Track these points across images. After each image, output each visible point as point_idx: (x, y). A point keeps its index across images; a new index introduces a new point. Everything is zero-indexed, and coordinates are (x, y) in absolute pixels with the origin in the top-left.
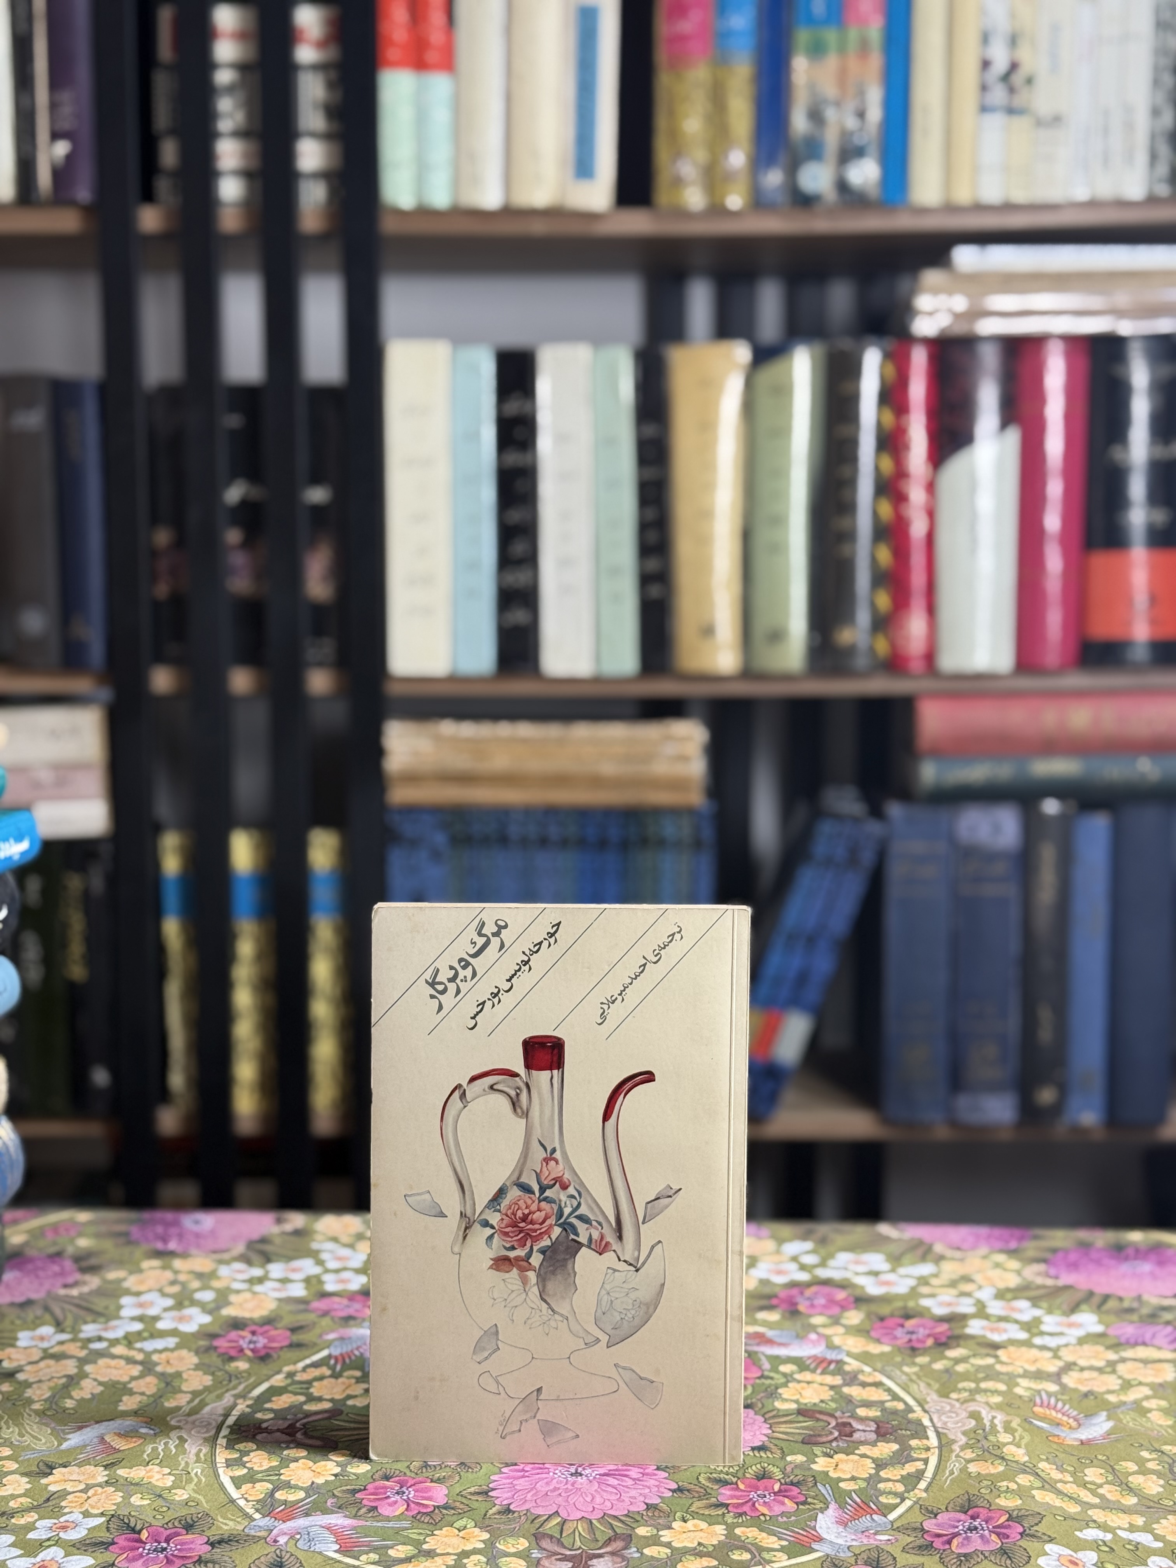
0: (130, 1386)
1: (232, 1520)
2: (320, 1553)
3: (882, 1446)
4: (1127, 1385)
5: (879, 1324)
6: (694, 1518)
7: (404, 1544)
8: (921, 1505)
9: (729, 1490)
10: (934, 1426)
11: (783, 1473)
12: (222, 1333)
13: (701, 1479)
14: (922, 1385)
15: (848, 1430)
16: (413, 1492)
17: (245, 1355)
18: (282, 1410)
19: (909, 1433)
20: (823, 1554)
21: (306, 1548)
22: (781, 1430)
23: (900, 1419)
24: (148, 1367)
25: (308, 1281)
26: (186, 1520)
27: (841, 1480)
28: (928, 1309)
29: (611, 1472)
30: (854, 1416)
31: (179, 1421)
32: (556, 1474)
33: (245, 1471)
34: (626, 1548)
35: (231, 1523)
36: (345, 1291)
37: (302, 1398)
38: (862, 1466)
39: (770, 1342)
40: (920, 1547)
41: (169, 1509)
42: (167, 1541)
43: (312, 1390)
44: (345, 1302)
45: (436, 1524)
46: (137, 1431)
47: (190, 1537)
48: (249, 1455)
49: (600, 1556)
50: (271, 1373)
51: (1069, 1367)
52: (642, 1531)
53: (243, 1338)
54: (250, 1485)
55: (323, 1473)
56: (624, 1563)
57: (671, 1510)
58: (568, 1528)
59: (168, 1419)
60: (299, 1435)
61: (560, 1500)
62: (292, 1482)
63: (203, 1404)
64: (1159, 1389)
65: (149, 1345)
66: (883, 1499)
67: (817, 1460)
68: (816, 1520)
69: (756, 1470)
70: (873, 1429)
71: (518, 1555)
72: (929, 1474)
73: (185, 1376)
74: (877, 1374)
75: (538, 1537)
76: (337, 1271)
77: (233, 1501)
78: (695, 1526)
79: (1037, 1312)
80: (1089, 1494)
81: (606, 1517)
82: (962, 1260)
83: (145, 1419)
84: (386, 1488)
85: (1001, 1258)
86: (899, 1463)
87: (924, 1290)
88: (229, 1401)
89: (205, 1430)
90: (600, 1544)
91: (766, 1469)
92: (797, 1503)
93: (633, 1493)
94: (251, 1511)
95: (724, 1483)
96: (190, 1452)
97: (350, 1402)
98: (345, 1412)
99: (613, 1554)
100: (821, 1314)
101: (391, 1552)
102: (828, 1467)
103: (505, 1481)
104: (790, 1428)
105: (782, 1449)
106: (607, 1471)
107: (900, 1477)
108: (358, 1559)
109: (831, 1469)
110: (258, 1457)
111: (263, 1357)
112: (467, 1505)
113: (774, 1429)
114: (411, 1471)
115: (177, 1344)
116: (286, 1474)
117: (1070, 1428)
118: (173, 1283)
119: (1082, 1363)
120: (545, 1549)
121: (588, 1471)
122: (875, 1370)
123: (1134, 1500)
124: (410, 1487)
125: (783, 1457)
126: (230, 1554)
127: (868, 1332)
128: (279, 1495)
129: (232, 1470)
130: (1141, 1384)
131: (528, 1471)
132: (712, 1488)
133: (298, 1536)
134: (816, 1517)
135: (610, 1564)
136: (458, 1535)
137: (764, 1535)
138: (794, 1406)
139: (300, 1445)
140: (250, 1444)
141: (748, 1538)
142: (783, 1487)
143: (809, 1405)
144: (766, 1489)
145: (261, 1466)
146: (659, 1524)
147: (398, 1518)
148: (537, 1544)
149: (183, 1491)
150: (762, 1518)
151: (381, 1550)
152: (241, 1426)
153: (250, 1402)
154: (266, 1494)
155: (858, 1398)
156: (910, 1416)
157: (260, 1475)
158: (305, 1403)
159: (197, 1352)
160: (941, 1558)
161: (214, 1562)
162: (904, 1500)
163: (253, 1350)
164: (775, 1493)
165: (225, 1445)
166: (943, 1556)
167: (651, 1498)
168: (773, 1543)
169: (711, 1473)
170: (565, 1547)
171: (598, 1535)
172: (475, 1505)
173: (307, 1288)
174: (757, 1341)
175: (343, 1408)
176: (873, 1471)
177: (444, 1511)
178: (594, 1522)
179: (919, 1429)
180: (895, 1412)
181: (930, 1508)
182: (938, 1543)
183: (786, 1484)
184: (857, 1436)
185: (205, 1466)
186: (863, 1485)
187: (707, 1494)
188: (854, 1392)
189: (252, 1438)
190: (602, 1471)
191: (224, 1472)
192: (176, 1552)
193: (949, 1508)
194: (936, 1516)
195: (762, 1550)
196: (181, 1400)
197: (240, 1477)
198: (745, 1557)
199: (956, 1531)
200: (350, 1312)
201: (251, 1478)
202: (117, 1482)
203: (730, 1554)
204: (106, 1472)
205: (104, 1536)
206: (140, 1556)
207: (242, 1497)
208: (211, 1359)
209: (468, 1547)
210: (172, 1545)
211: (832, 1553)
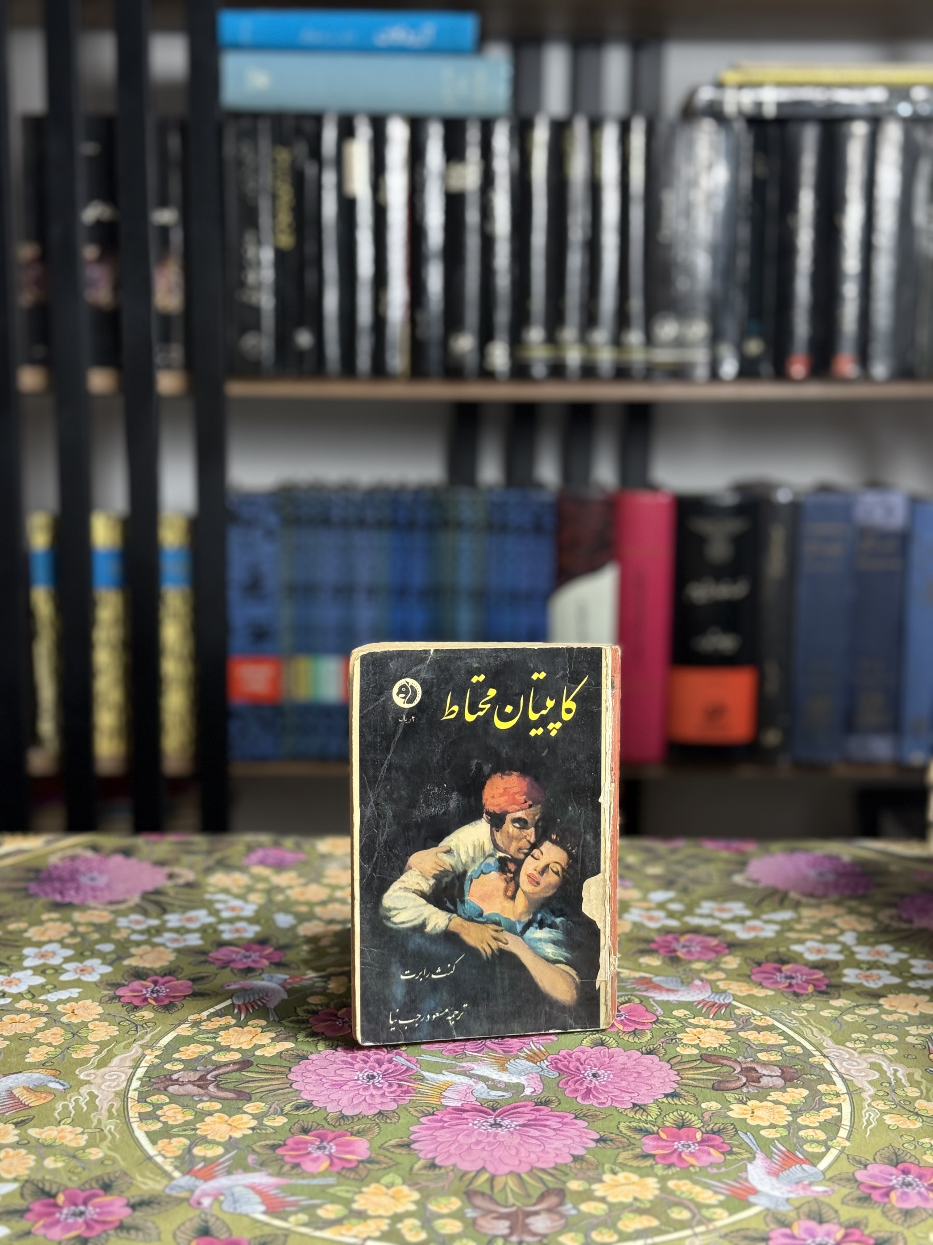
0: (35, 1037)
1: (150, 1179)
2: (247, 1215)
3: (793, 1092)
5: (759, 969)
6: (623, 1170)
7: (332, 1202)
8: (848, 1155)
9: (652, 1138)
10: (837, 1071)
11: (702, 1122)
12: (123, 982)
13: (621, 1128)
14: (814, 1030)
15: (754, 1074)
16: (334, 1147)
17: (149, 1003)
18: (190, 1060)
19: (815, 1077)
21: (231, 1210)
22: (690, 1076)
23: (803, 1064)
24: (53, 1018)
25: (203, 930)
26: (103, 1179)
27: (760, 1127)
28: (801, 955)
29: (530, 1122)
30: (756, 1061)
31: (88, 1075)
32: (476, 1125)
33: (160, 1125)
34: (561, 1203)
35: (150, 1183)
36: (240, 939)
37: (210, 1049)
38: (778, 1112)
39: (658, 987)
40: (859, 1199)
41: (84, 1169)
42: (85, 1203)
43: (218, 1040)
44: (243, 951)
45: (362, 1180)
46: (46, 1085)
47: (108, 1199)
48: (161, 1108)
49: (536, 1213)
50: (177, 1023)
52: (574, 1185)
53: (146, 988)
54: (167, 1141)
55: (241, 1126)
56: (563, 1222)
57: (598, 1161)
58: (499, 1183)
59: (77, 1072)
60: (211, 1088)
61: (485, 1154)
62: (209, 1137)
63: (111, 1056)
65: (53, 997)
66: (807, 1147)
67: (731, 1106)
68: (746, 1171)
69: (675, 1119)
70: (779, 1074)
71: (453, 1215)
72: (846, 1121)
73: (91, 1026)
74: (768, 1018)
75: (469, 1195)
76: (232, 922)
77: (150, 1158)
78: (626, 1178)
79: (903, 956)
81: (535, 1171)
82: (818, 906)
83: (54, 1072)
84: (306, 1142)
85: (853, 903)
86: (813, 1109)
87: (792, 935)
88: (137, 1051)
89: (116, 1083)
90: (534, 1200)
91: (684, 1117)
92: (723, 1153)
93: (557, 1144)
94: (170, 1169)
95: (647, 1132)
96: (102, 1108)
97: (258, 1053)
98: (255, 1063)
99: (549, 1211)
100: (698, 960)
101: (321, 1212)
102: (746, 1114)
103: (425, 1132)
104: (698, 1074)
105: (695, 1096)
106: (526, 1122)
107: (818, 1124)
108: (287, 1221)
109: (748, 1116)
110: (172, 1111)
111: (167, 1006)
112: (391, 1159)
113: (683, 1076)
114: (328, 1123)
115: (79, 993)
116: (203, 1129)
118: (73, 934)
120: (478, 1208)
121: (507, 1122)
122: (765, 1014)
124: (331, 1141)
125: (698, 1104)
126: (152, 1218)
127: (749, 976)
128: (197, 1151)
129: (146, 1124)
131: (446, 1122)
132: (635, 1138)
133: (222, 1198)
134: (746, 1168)
135: (548, 1223)
136: (387, 1194)
137: (698, 1189)
138: (696, 1051)
139: (213, 1098)
140: (162, 1096)
141: (683, 1193)
142: (704, 1135)
143: (709, 1050)
144: (688, 1138)
145: (176, 1120)
146: (589, 1177)
147: (322, 1174)
148: (470, 1202)
149: (98, 1150)
150: (692, 1169)
151: (310, 1210)
152: (150, 1078)
153: (158, 1053)
154: (184, 1150)
155: (756, 1043)
156: (810, 1060)
157: (175, 1130)
158: (213, 1053)
159: (101, 1002)
160: (883, 1212)
161: (137, 1229)
162: (829, 1149)
163: (155, 999)
164: (698, 1143)
165: (136, 1098)
166: (885, 1210)
167: (575, 1148)
168: (709, 1198)
169: (630, 1122)
170: (498, 1204)
171: (531, 1191)
172: (399, 1159)
173: (202, 938)
174: (645, 986)
175: (251, 1059)
176: (790, 1119)
177: (369, 1166)
178: (525, 1176)
179: (823, 1073)
180: (795, 1056)
181: (857, 1158)
182: (876, 1195)
183: (707, 1133)
184: (764, 1081)
185: (118, 1121)
186: (785, 1133)
187: (631, 1145)
188: (751, 1036)
190: (521, 1121)
191: (138, 1127)
192: (95, 1217)
193: (877, 1160)
194: (866, 1166)
195: (700, 1206)
196: (90, 1051)
197: (155, 1132)
198: (685, 1215)
199: (891, 1184)
200: (249, 963)
201: (167, 1132)
202: (29, 1142)
203: (669, 1211)
204: (17, 1132)
205: (19, 1203)
206: (58, 1222)
207: (160, 1154)
208: (116, 1008)
209: (400, 1209)
210: (90, 1208)
211: (772, 1206)
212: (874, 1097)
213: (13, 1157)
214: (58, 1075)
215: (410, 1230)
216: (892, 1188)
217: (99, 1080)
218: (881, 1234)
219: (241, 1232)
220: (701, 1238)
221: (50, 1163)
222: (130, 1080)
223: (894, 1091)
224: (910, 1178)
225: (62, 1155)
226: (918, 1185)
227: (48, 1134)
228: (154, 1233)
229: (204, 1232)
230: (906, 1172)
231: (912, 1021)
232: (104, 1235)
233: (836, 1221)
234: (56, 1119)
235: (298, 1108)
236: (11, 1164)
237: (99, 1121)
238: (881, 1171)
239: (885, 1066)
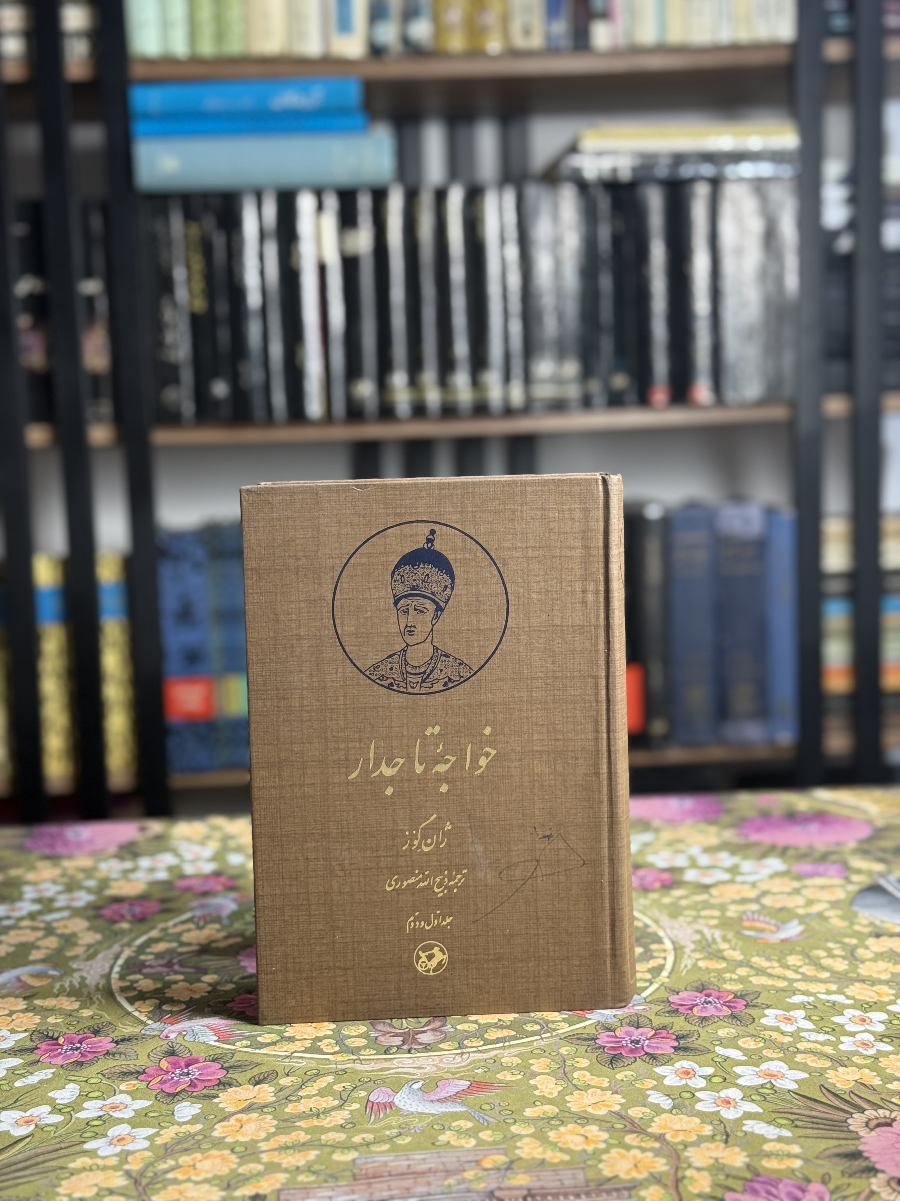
0: (36, 944)
1: (129, 1025)
2: (204, 1043)
4: (810, 902)
7: (269, 1033)
8: (666, 987)
10: (668, 936)
12: (106, 906)
14: (656, 912)
17: (126, 918)
18: (160, 953)
19: (649, 940)
20: (595, 1021)
21: (192, 1040)
23: (642, 933)
24: (49, 930)
25: (170, 869)
28: (653, 863)
31: (80, 965)
33: (136, 993)
34: (443, 1025)
35: (130, 1028)
36: (201, 873)
37: (175, 945)
40: (669, 1012)
41: (79, 1022)
42: (80, 1042)
43: (182, 939)
44: (202, 881)
46: (47, 973)
47: (96, 1039)
48: (137, 982)
49: (423, 1032)
50: (147, 929)
51: (765, 893)
53: (124, 908)
54: (142, 1000)
55: (199, 991)
56: (442, 1036)
59: (70, 963)
60: (177, 967)
62: (175, 998)
63: (97, 953)
64: (835, 904)
65: (49, 918)
71: (359, 1036)
72: (668, 966)
73: (80, 935)
75: (373, 1024)
76: (193, 861)
77: (129, 1014)
79: (736, 860)
80: (791, 972)
82: (675, 829)
83: (52, 964)
84: (250, 999)
85: (702, 826)
86: (644, 960)
87: (648, 851)
88: (117, 948)
89: (101, 969)
90: (423, 1024)
94: (144, 1019)
96: (90, 985)
97: (214, 945)
99: (433, 1030)
101: (258, 1039)
107: (647, 969)
108: (234, 1045)
110: (145, 983)
111: (141, 920)
115: (71, 915)
116: (169, 993)
117: (772, 932)
118: (63, 876)
119: (775, 889)
120: (380, 1031)
123: (825, 975)
126: (132, 1047)
128: (164, 1007)
129: (125, 993)
130: (819, 901)
133: (185, 1033)
135: (432, 1038)
136: (310, 1027)
139: (177, 973)
140: (138, 975)
145: (149, 988)
148: (374, 1028)
149: (89, 1010)
151: (252, 1038)
152: (128, 964)
153: (134, 949)
154: (155, 1007)
156: (649, 930)
157: (148, 994)
158: (178, 947)
159: (88, 919)
160: (686, 1019)
161: (120, 1054)
162: (652, 984)
163: (132, 916)
165: (117, 978)
166: (688, 1017)
168: (555, 1017)
170: (395, 1028)
173: (169, 874)
175: (208, 949)
181: (673, 989)
182: (682, 1010)
185: (104, 992)
189: (140, 972)
191: (120, 995)
192: (88, 1049)
193: (688, 988)
194: (678, 993)
195: (547, 1022)
196: (79, 951)
197: (132, 997)
198: (537, 1027)
199: (695, 1002)
200: (206, 888)
201: (142, 996)
202: (35, 1008)
203: (524, 1026)
204: (25, 1002)
205: (29, 1044)
206: (60, 1054)
207: (136, 1010)
208: (100, 922)
209: (321, 1034)
210: (84, 1045)
211: (603, 1020)
212: (694, 951)
213: (23, 1017)
214: (55, 967)
215: (327, 1046)
216: (697, 1005)
217: (87, 968)
218: (682, 1032)
219: (198, 1053)
220: (545, 1040)
221: (51, 1020)
222: (112, 968)
223: (709, 945)
224: (710, 999)
225: (61, 1015)
226: (715, 1003)
227: (50, 1003)
228: (133, 1056)
229: (171, 1053)
230: (708, 995)
231: (734, 902)
232: (96, 1059)
233: (649, 1026)
234: (54, 993)
235: (244, 978)
236: (22, 1022)
237: (89, 993)
238: (688, 996)
239: (706, 931)
